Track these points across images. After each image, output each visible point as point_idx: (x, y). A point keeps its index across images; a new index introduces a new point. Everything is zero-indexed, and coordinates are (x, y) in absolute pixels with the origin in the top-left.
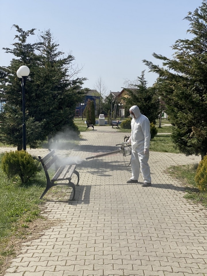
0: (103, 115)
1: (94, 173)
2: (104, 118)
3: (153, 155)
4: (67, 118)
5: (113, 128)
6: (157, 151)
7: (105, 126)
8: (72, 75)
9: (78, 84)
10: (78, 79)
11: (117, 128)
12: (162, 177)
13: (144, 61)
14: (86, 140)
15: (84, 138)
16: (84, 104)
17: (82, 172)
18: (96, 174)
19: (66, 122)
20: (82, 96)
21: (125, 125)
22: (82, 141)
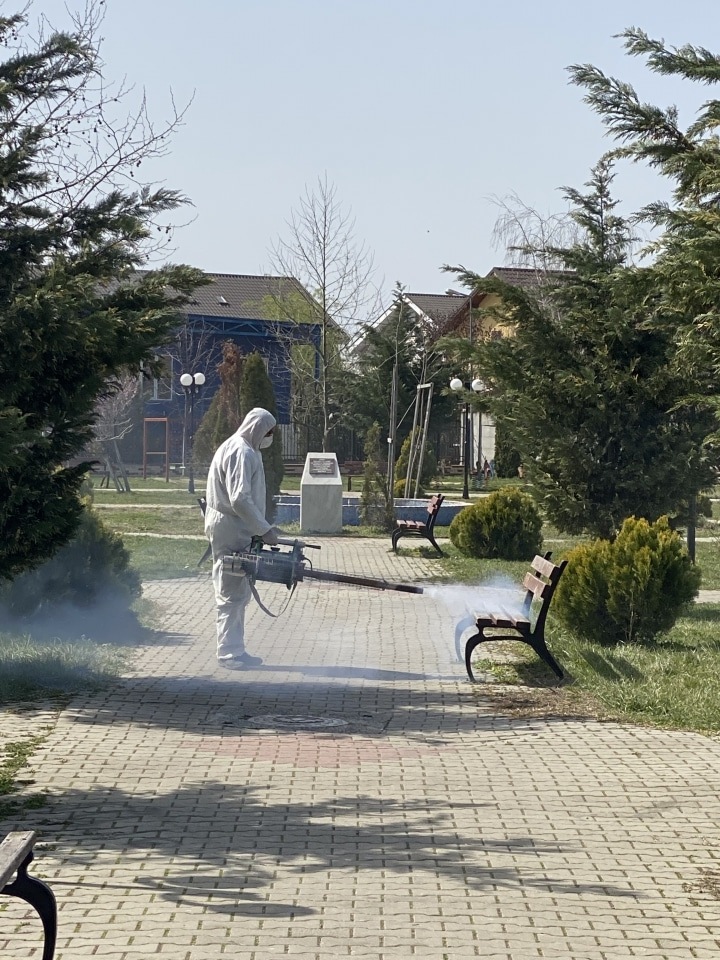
0: (333, 456)
1: (185, 892)
2: (337, 480)
3: (647, 755)
4: (36, 485)
5: (396, 550)
6: (680, 722)
7: (344, 534)
8: (103, 171)
9: (107, 236)
10: (114, 199)
11: (425, 553)
12: (681, 922)
13: (584, 76)
14: (180, 643)
15: (170, 623)
16: (200, 378)
17: (101, 881)
18: (203, 900)
19: (23, 508)
20: (147, 324)
21: (486, 532)
22: (152, 651)
